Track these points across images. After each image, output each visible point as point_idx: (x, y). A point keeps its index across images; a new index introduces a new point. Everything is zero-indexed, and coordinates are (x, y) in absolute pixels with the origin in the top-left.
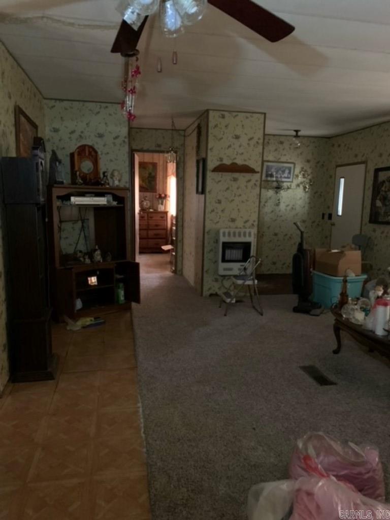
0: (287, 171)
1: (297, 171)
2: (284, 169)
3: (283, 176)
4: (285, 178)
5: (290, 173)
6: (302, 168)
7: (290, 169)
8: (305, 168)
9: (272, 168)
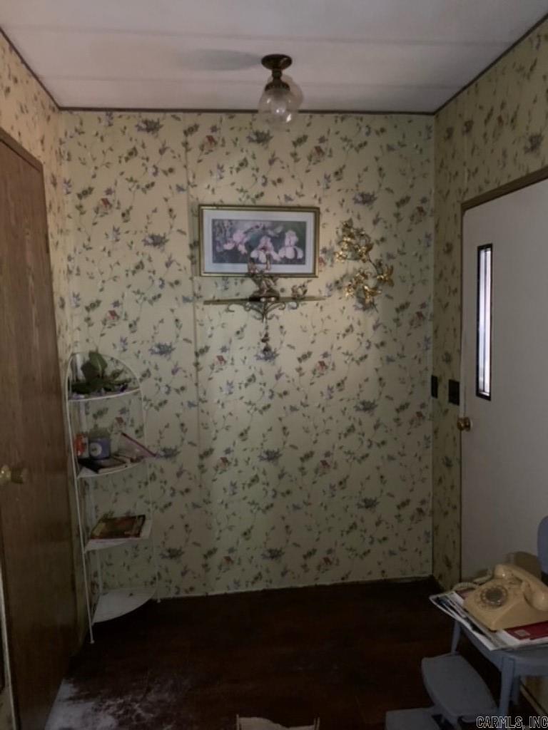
0: (291, 238)
1: (329, 235)
2: (279, 230)
3: (275, 256)
4: (286, 261)
5: (301, 244)
6: (347, 226)
7: (300, 229)
8: (356, 225)
9: (233, 230)
